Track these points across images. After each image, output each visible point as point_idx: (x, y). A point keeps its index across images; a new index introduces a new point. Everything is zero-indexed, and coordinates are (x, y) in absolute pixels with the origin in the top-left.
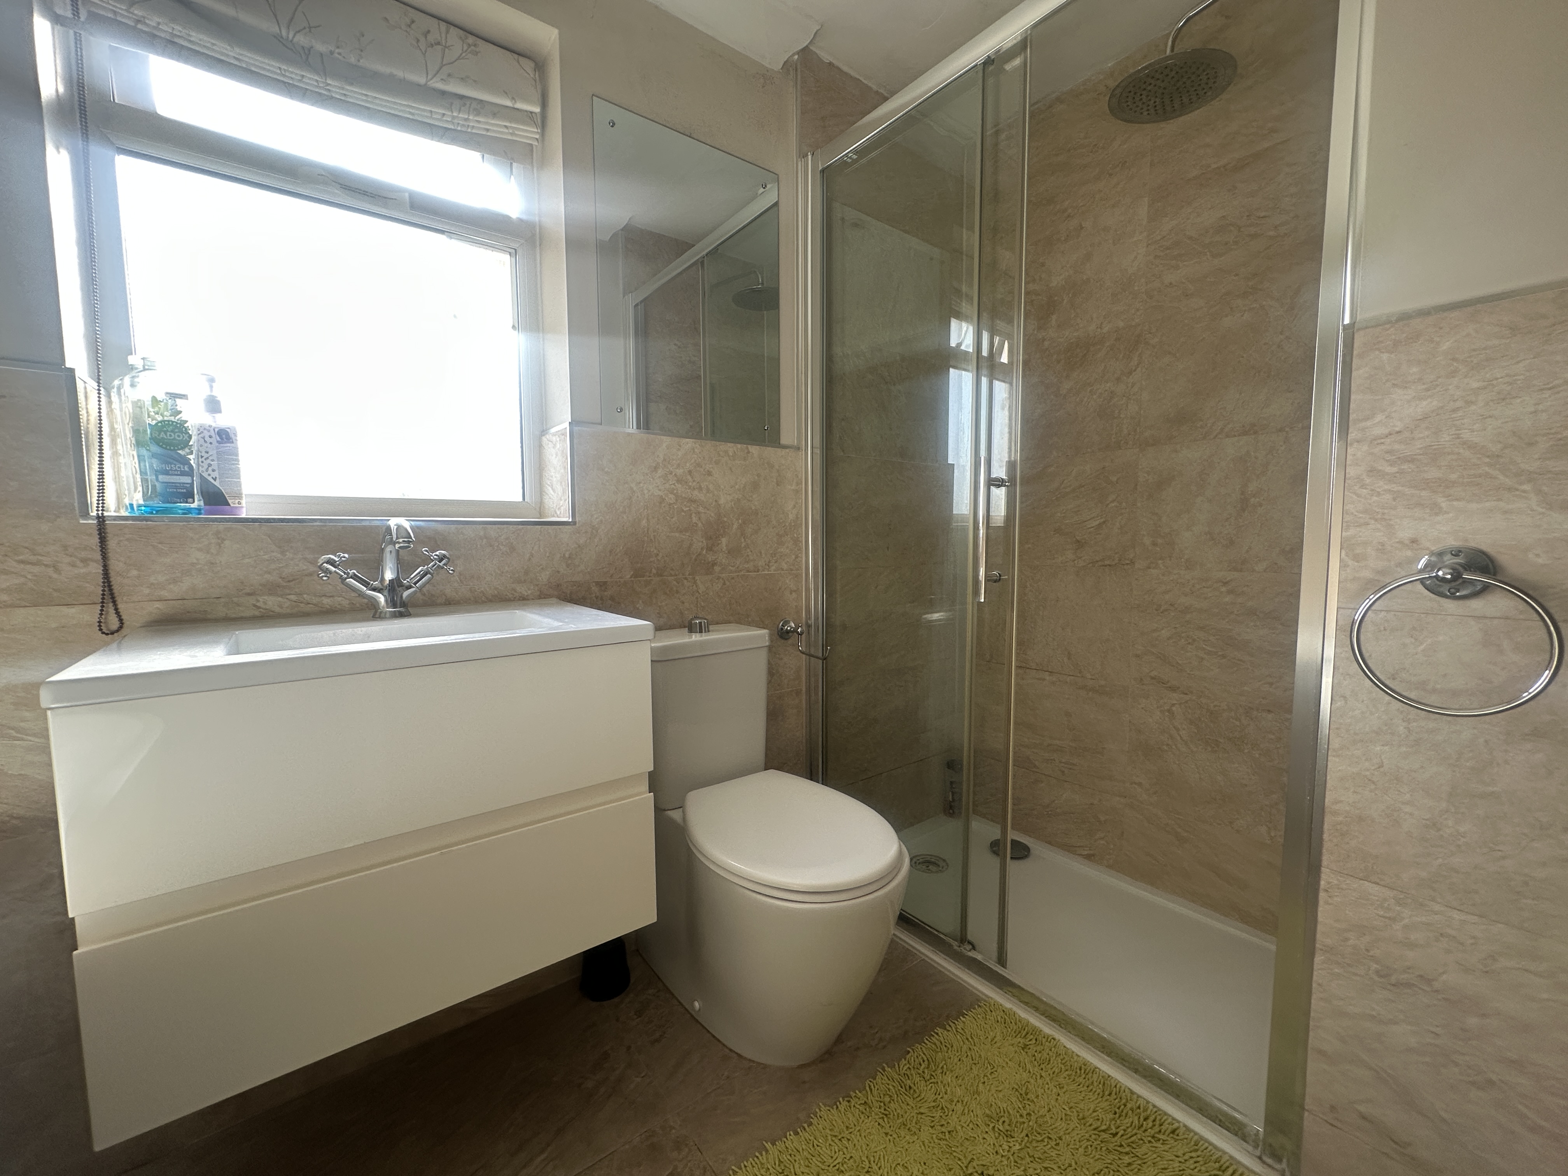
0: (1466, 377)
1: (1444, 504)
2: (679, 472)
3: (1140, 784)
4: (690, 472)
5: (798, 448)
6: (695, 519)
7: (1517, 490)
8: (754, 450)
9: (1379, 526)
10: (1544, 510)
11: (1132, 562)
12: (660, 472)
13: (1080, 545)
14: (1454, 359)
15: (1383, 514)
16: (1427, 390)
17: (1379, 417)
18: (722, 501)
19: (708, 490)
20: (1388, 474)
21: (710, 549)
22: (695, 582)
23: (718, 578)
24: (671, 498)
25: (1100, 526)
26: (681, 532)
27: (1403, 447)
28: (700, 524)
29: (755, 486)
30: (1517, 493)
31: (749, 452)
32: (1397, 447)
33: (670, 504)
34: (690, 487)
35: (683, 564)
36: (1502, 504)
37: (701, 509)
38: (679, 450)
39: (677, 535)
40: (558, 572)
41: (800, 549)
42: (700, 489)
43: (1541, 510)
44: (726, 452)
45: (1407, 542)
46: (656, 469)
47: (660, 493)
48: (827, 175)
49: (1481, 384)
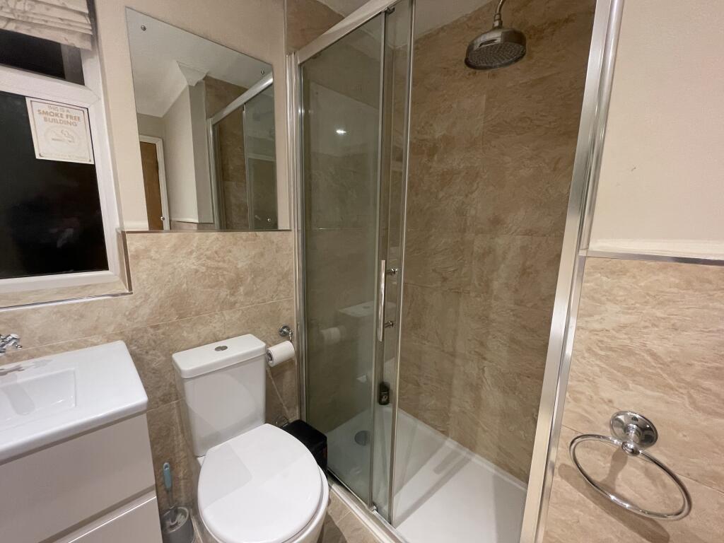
0: (653, 308)
1: (631, 385)
2: (208, 253)
3: (467, 402)
4: (216, 252)
5: (290, 230)
6: (221, 279)
7: (677, 391)
8: (260, 234)
9: (590, 385)
10: (692, 409)
11: (469, 293)
12: (194, 255)
13: (445, 279)
14: (648, 294)
15: (593, 378)
16: (629, 309)
17: (597, 317)
18: (239, 266)
19: (229, 261)
20: (599, 355)
21: (232, 295)
22: (223, 315)
23: (239, 310)
24: (203, 269)
25: (454, 271)
26: (211, 288)
27: (609, 341)
28: (225, 282)
29: (262, 255)
30: (677, 393)
31: (256, 236)
32: (605, 339)
33: (202, 273)
34: (216, 261)
35: (213, 305)
36: (666, 397)
37: (225, 273)
38: (207, 240)
39: (209, 290)
40: (121, 324)
41: (292, 286)
42: (224, 261)
43: (690, 408)
44: (241, 238)
45: (606, 400)
46: (191, 253)
47: (195, 267)
48: (303, 68)
49: (663, 316)
